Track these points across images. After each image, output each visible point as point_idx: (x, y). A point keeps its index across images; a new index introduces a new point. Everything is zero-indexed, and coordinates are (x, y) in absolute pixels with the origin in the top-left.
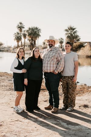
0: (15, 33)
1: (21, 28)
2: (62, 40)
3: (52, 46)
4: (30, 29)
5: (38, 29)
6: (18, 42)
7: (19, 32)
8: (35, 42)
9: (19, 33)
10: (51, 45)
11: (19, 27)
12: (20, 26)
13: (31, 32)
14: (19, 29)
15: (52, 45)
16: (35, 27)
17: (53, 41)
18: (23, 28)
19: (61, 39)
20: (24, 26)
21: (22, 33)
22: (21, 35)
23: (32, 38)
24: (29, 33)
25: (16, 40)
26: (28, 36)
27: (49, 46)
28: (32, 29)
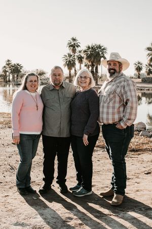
0: (66, 56)
1: (74, 47)
2: (140, 66)
3: (114, 73)
4: (89, 47)
5: (102, 48)
6: (70, 69)
7: (71, 54)
8: (97, 68)
9: (71, 56)
10: (112, 71)
11: (72, 46)
12: (73, 43)
13: (91, 53)
14: (72, 48)
15: (115, 70)
16: (98, 44)
17: (117, 63)
18: (78, 46)
19: (139, 63)
20: (79, 44)
21: (76, 54)
22: (74, 59)
23: (92, 63)
24: (87, 54)
25: (66, 66)
26: (87, 59)
27: (109, 72)
28: (92, 48)
